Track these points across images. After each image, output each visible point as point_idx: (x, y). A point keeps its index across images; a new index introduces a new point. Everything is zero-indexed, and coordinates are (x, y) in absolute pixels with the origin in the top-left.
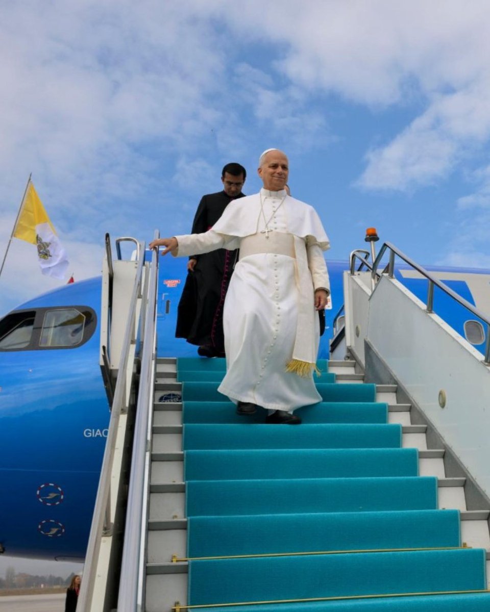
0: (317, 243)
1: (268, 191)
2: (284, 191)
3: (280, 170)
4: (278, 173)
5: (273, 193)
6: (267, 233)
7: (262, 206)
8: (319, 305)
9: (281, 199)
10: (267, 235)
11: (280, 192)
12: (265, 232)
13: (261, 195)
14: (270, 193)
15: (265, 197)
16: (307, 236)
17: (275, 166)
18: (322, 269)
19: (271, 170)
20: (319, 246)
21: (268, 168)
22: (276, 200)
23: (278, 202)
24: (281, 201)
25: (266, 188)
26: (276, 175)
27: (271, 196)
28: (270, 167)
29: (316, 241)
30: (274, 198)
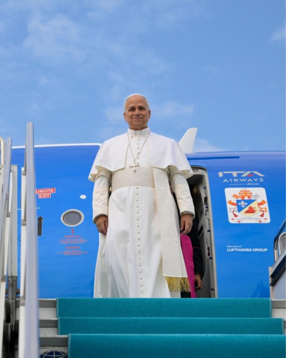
0: (179, 172)
1: (133, 131)
2: (148, 129)
3: (137, 112)
4: (135, 115)
5: (138, 132)
6: (134, 167)
7: (129, 142)
8: (184, 229)
9: (145, 136)
10: (134, 169)
11: (143, 130)
12: (133, 167)
13: (128, 134)
14: (135, 132)
15: (131, 136)
16: (169, 166)
17: (133, 109)
18: (184, 195)
19: (130, 113)
20: (181, 174)
21: (128, 112)
22: (140, 138)
23: (143, 139)
24: (145, 138)
25: (131, 128)
26: (134, 117)
27: (136, 135)
28: (129, 111)
29: (177, 170)
30: (139, 137)
